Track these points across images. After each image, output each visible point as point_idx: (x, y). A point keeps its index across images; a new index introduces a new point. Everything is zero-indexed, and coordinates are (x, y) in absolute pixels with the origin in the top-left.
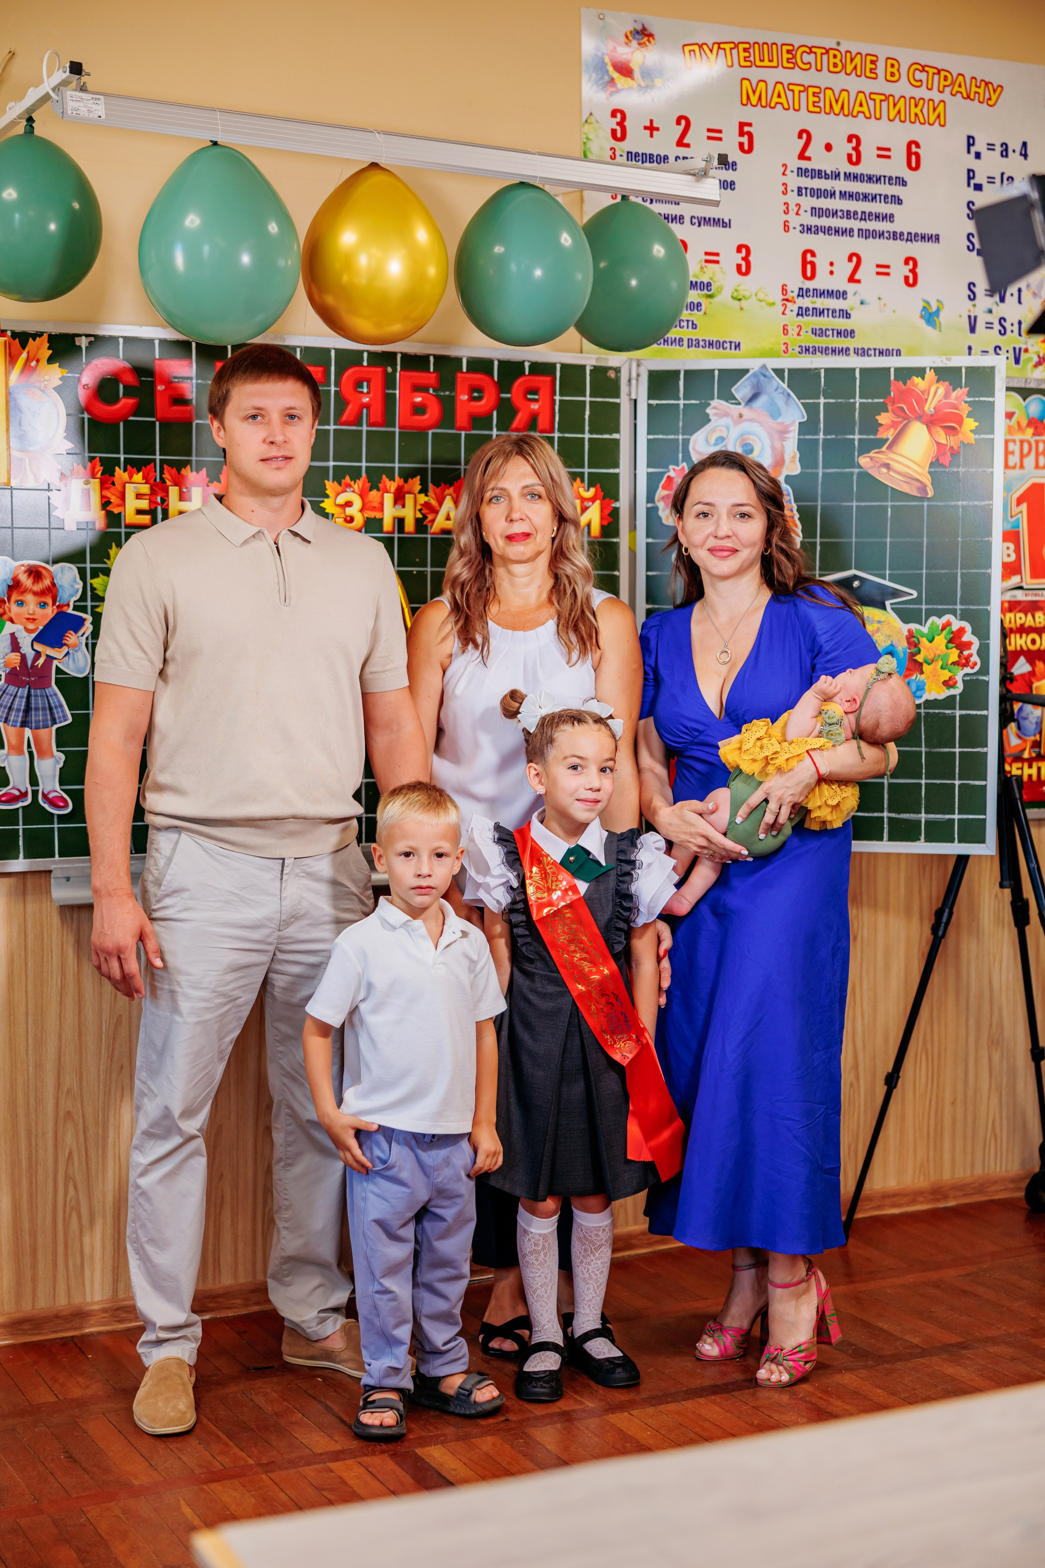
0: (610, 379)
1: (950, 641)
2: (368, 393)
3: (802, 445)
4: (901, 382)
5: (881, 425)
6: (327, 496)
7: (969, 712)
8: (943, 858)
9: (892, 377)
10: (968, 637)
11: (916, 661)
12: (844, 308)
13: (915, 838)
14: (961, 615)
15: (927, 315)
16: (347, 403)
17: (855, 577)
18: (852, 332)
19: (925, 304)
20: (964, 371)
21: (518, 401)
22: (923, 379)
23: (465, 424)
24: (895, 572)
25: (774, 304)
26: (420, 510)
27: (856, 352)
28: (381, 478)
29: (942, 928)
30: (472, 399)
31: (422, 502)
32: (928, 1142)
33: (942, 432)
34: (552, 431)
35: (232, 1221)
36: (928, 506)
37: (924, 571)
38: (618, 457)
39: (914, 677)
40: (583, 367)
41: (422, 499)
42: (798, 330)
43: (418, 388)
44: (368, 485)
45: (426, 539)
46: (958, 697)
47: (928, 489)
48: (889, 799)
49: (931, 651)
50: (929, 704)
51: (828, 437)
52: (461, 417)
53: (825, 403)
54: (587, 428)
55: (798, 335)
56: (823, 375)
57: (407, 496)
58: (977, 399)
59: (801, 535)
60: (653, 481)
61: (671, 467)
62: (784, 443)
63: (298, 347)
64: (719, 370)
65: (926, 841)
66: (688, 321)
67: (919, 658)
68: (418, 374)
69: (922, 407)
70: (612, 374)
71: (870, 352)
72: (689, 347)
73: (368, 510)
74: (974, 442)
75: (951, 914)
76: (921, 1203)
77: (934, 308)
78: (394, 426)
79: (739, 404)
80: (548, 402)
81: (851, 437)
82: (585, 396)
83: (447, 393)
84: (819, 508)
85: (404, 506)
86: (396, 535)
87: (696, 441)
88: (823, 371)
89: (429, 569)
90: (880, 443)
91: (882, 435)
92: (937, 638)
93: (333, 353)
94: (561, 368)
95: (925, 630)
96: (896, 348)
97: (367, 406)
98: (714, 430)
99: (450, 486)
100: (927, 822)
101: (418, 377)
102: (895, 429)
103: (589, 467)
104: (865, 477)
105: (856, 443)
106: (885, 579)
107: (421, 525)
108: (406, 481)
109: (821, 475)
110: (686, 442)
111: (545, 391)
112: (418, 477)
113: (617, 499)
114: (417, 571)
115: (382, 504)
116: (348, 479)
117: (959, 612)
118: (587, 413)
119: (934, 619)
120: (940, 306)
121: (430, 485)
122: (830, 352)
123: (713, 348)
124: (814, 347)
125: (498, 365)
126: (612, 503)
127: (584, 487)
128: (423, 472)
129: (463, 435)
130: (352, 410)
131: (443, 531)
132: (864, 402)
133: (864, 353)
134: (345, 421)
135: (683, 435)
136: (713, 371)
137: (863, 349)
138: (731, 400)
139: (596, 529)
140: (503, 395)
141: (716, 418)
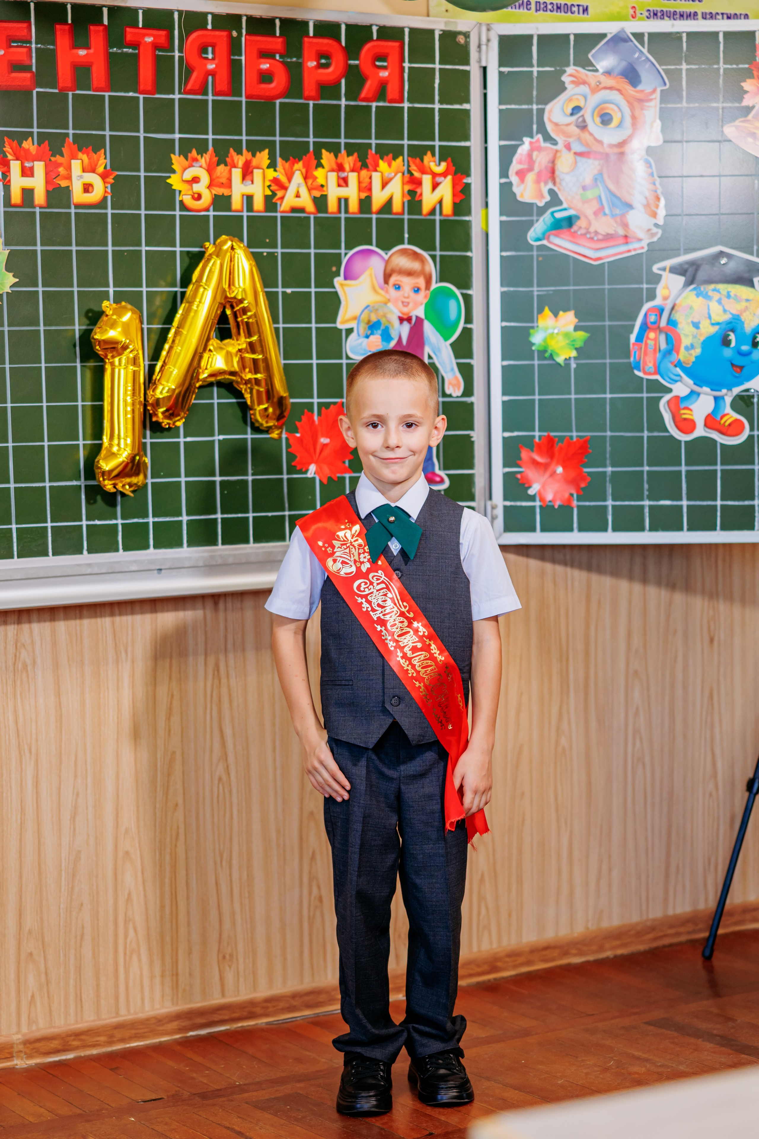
0: (458, 44)
2: (213, 59)
3: (664, 114)
5: (747, 92)
6: (174, 172)
9: (757, 42)
16: (193, 70)
17: (721, 254)
21: (367, 69)
23: (313, 93)
26: (269, 187)
27: (704, 16)
28: (228, 152)
30: (320, 66)
31: (271, 178)
34: (401, 101)
38: (469, 129)
40: (431, 32)
41: (271, 174)
43: (265, 54)
44: (215, 159)
45: (276, 217)
51: (692, 105)
52: (309, 85)
53: (687, 69)
54: (437, 98)
56: (684, 39)
57: (255, 170)
59: (664, 210)
60: (506, 155)
61: (525, 139)
62: (645, 112)
63: (140, 8)
64: (576, 35)
68: (264, 39)
70: (461, 39)
72: (537, 10)
73: (216, 186)
78: (241, 96)
80: (397, 70)
81: (715, 105)
82: (434, 62)
83: (294, 59)
85: (252, 182)
86: (245, 214)
87: (551, 111)
88: (684, 35)
89: (279, 250)
90: (744, 112)
91: (748, 102)
93: (176, 16)
94: (410, 33)
96: (743, 11)
97: (213, 73)
98: (570, 100)
99: (299, 160)
101: (264, 42)
103: (440, 140)
105: (720, 111)
106: (753, 255)
107: (270, 203)
108: (254, 155)
110: (541, 113)
111: (394, 57)
112: (267, 151)
113: (468, 175)
114: (267, 253)
115: (230, 179)
116: (194, 152)
118: (437, 81)
121: (279, 160)
122: (678, 16)
123: (561, 12)
124: (662, 11)
125: (346, 30)
126: (464, 178)
127: (435, 161)
128: (271, 146)
129: (311, 106)
130: (197, 77)
131: (294, 210)
132: (728, 69)
133: (712, 16)
134: (191, 90)
135: (537, 104)
136: (567, 36)
137: (711, 13)
138: (588, 66)
139: (448, 207)
140: (351, 62)
141: (572, 86)
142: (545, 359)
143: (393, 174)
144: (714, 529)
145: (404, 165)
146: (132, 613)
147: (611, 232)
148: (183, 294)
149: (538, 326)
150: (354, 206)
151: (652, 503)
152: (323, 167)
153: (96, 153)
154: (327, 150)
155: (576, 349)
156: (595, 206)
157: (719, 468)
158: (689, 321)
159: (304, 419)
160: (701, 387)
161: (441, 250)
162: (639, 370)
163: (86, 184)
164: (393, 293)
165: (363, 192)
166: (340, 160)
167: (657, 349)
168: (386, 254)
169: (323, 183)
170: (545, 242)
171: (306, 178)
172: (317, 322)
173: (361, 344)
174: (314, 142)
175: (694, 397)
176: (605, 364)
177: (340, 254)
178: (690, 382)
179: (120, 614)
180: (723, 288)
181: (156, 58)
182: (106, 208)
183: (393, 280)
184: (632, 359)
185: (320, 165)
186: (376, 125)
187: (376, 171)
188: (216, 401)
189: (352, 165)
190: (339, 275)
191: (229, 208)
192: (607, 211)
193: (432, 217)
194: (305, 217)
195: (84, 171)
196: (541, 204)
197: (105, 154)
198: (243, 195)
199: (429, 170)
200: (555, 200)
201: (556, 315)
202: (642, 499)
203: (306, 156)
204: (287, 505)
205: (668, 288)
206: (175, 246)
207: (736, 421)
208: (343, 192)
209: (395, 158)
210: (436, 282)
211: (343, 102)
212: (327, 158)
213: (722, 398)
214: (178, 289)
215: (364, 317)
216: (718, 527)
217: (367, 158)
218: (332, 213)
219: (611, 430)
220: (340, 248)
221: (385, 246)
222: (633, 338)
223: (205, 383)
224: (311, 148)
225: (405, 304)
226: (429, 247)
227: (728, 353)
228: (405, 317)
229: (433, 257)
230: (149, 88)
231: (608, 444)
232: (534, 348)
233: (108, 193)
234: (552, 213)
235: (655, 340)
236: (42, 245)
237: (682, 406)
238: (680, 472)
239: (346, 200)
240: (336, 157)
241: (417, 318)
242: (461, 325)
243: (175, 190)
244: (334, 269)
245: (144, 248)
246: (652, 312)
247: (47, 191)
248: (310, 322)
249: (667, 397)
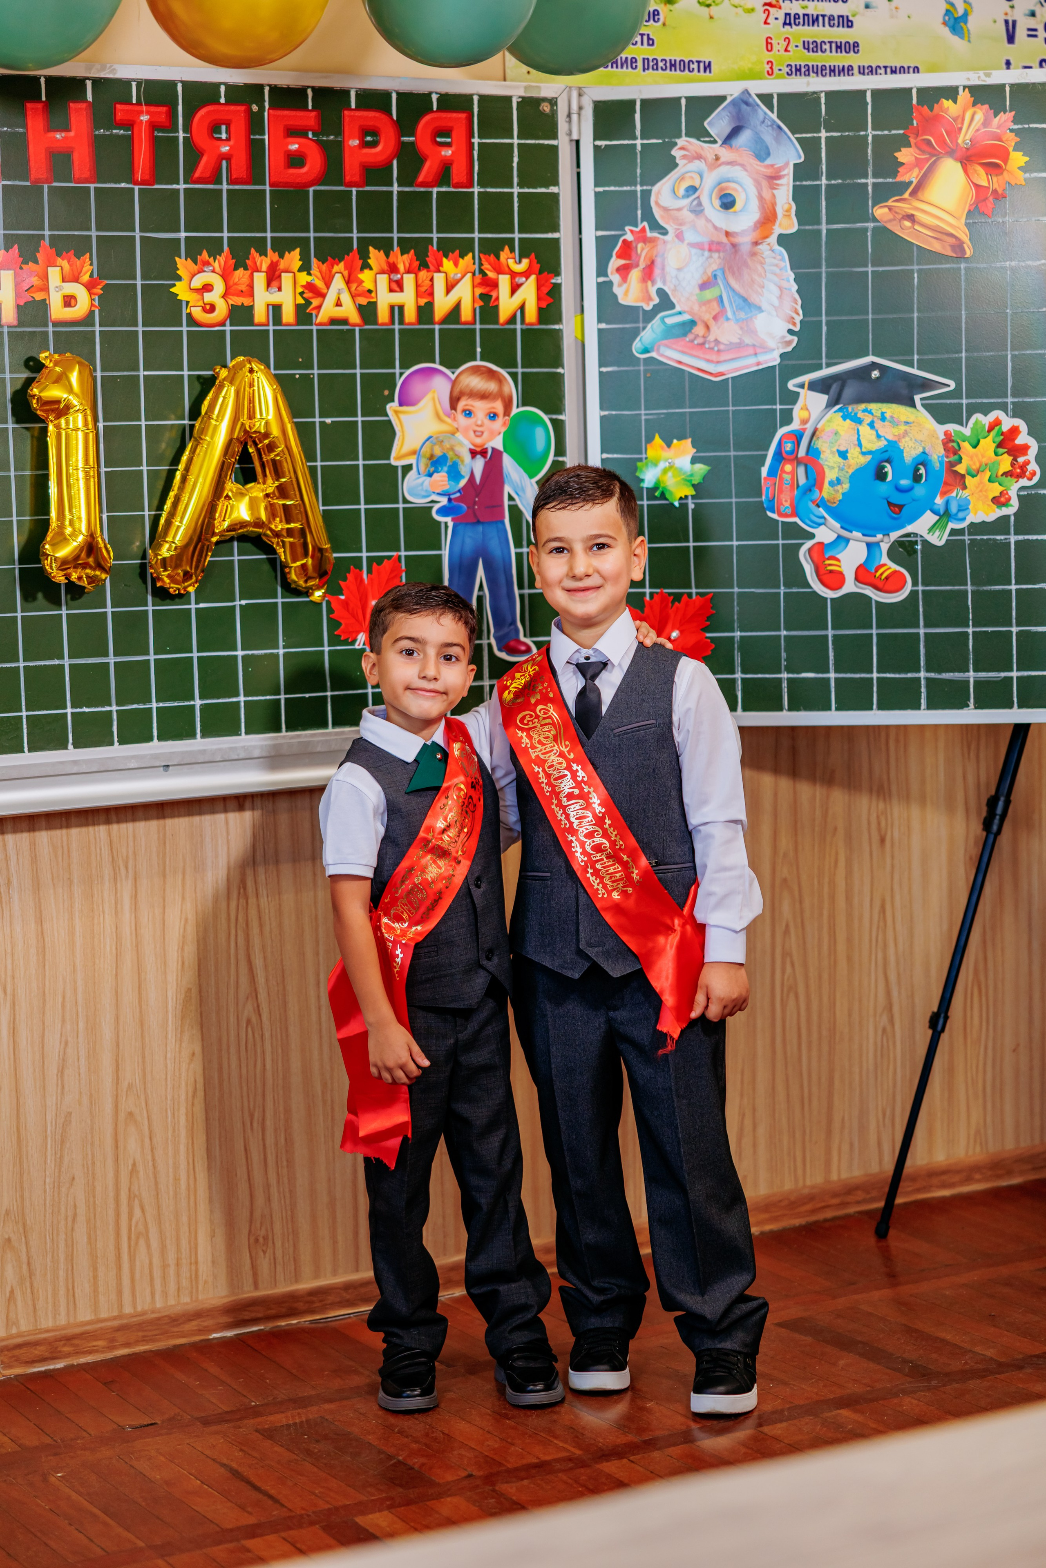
0: (542, 114)
1: (1000, 445)
2: (228, 139)
3: (799, 194)
4: (925, 107)
5: (903, 164)
6: (179, 278)
7: (1026, 537)
8: (993, 729)
9: (915, 101)
10: (1023, 438)
11: (956, 472)
12: (844, 13)
13: (962, 704)
14: (1013, 410)
15: (952, 21)
16: (202, 154)
17: (874, 366)
18: (856, 45)
19: (948, 7)
20: (1008, 89)
21: (425, 146)
22: (955, 102)
23: (356, 178)
24: (926, 357)
25: (753, 10)
26: (301, 294)
27: (862, 71)
28: (249, 253)
29: (997, 821)
30: (364, 144)
31: (305, 283)
32: (985, 1102)
33: (981, 171)
34: (471, 185)
35: (89, 1238)
36: (966, 269)
37: (963, 355)
38: (558, 217)
39: (954, 494)
40: (508, 99)
41: (304, 278)
42: (786, 43)
43: (293, 132)
44: (232, 262)
45: (312, 330)
46: (1012, 518)
47: (965, 245)
48: (926, 654)
49: (975, 459)
50: (974, 528)
51: (833, 182)
52: (351, 167)
53: (827, 138)
54: (516, 180)
55: (786, 50)
56: (823, 100)
57: (283, 274)
58: (1026, 126)
59: (801, 312)
60: (604, 248)
61: (627, 228)
62: (775, 191)
63: (134, 80)
64: (687, 98)
65: (976, 708)
66: (642, 35)
67: (961, 469)
68: (293, 113)
69: (954, 140)
70: (546, 108)
71: (879, 71)
72: (644, 70)
73: (233, 295)
74: (1023, 183)
75: (1008, 803)
76: (979, 1181)
77: (961, 12)
78: (264, 184)
79: (715, 142)
80: (464, 147)
81: (863, 181)
82: (512, 137)
83: (332, 137)
84: (824, 275)
85: (280, 289)
86: (271, 328)
87: (659, 193)
88: (823, 95)
89: (316, 371)
90: (900, 188)
91: (904, 176)
92: (982, 441)
93: (180, 87)
94: (479, 101)
95: (967, 431)
96: (913, 65)
97: (228, 157)
98: (682, 178)
99: (340, 261)
100: (976, 683)
101: (293, 117)
102: (921, 169)
103: (520, 232)
104: (882, 232)
105: (870, 188)
106: (913, 367)
107: (303, 313)
108: (282, 256)
109: (824, 232)
110: (646, 195)
111: (459, 132)
112: (298, 250)
113: (558, 274)
114: (301, 375)
115: (251, 286)
116: (205, 254)
117: (1010, 407)
118: (516, 160)
119: (977, 417)
120: (969, 9)
121: (314, 261)
122: (828, 71)
123: (675, 70)
124: (808, 65)
125: (397, 99)
126: (552, 278)
127: (514, 258)
128: (303, 244)
129: (354, 193)
130: (207, 163)
131: (333, 321)
132: (878, 135)
133: (872, 70)
134: (199, 178)
135: (641, 185)
136: (679, 99)
137: (871, 67)
138: (704, 137)
139: (531, 314)
140: (405, 139)
141: (685, 161)
142: (656, 498)
143: (459, 276)
144: (871, 709)
145: (474, 264)
146: (134, 820)
147: (736, 340)
148: (192, 427)
149: (646, 458)
150: (410, 314)
151: (791, 676)
152: (371, 269)
153: (79, 258)
154: (375, 248)
155: (693, 485)
156: (716, 309)
157: (874, 631)
158: (835, 449)
159: (350, 577)
160: (851, 532)
161: (523, 367)
162: (773, 512)
163: (67, 296)
164: (462, 420)
165: (422, 297)
166: (391, 260)
167: (794, 484)
168: (453, 373)
169: (371, 287)
170: (654, 354)
171: (348, 282)
172: (364, 459)
173: (422, 484)
174: (358, 238)
175: (843, 544)
176: (731, 503)
177: (394, 374)
178: (838, 526)
179: (118, 822)
180: (876, 408)
181: (153, 140)
182: (93, 325)
183: (461, 405)
184: (764, 498)
185: (366, 266)
186: (437, 215)
187: (439, 271)
188: (236, 558)
189: (407, 265)
190: (393, 401)
191: (250, 320)
192: (730, 314)
193: (512, 327)
194: (347, 330)
195: (64, 281)
196: (648, 307)
197: (91, 259)
198: (268, 305)
199: (507, 269)
200: (665, 302)
201: (669, 445)
202: (780, 672)
203: (348, 255)
204: (329, 684)
205: (807, 409)
206: (182, 370)
207: (895, 572)
208: (397, 298)
209: (462, 256)
210: (518, 407)
211: (395, 188)
212: (375, 257)
213: (877, 544)
214: (186, 422)
215: (426, 450)
216: (875, 706)
217: (428, 256)
218: (383, 324)
219: (739, 587)
220: (394, 368)
221: (451, 362)
222: (764, 471)
223: (223, 538)
224: (355, 246)
225: (478, 434)
226: (508, 362)
227: (883, 489)
228: (478, 449)
229: (514, 376)
230: (147, 177)
231: (736, 604)
232: (642, 485)
233: (95, 306)
234: (663, 319)
235: (793, 473)
236: (11, 372)
237: (827, 556)
238: (826, 636)
239: (401, 308)
240: (387, 255)
241: (494, 449)
242: (551, 458)
243: (181, 301)
244: (386, 393)
245: (142, 373)
246: (788, 439)
247: (18, 306)
248: (358, 460)
249: (809, 544)
